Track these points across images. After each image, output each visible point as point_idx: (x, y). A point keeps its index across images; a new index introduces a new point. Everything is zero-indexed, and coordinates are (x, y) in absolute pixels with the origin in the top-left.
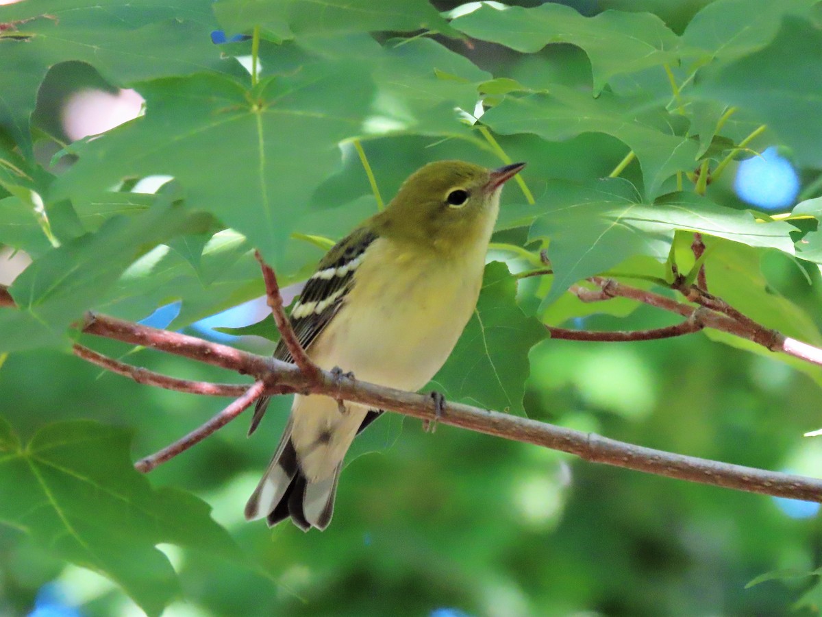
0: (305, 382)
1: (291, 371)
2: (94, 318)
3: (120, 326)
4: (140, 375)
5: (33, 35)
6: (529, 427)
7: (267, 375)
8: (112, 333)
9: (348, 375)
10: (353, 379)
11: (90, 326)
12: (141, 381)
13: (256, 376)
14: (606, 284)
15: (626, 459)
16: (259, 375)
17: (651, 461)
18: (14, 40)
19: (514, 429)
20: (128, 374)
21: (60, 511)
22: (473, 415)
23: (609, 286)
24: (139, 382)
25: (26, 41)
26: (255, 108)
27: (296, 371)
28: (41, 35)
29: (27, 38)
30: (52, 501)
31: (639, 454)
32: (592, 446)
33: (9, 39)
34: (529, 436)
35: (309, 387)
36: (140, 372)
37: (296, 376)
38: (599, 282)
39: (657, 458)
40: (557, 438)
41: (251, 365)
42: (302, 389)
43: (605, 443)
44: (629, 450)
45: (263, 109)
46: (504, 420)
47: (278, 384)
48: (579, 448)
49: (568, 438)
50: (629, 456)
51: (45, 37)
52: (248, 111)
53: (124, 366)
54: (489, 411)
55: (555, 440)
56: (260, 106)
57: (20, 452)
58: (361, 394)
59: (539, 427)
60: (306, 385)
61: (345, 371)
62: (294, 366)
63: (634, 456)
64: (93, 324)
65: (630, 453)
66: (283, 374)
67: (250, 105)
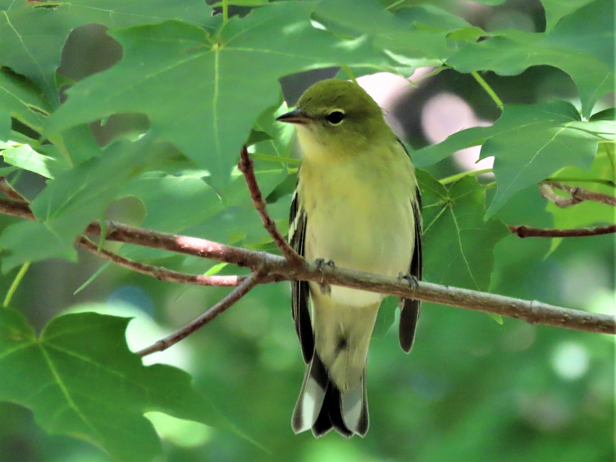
0: (292, 271)
1: (280, 262)
2: (115, 227)
3: (138, 233)
4: (160, 273)
5: (61, 4)
6: (482, 298)
7: (261, 266)
8: (131, 238)
9: (329, 264)
10: (334, 266)
11: (112, 234)
12: (162, 278)
13: (252, 268)
14: (575, 191)
15: (563, 320)
16: (254, 267)
17: (584, 321)
18: (44, 8)
19: (468, 300)
20: (151, 274)
21: (64, 388)
22: (433, 291)
23: (577, 192)
24: (160, 279)
25: (54, 9)
26: (216, 46)
27: (284, 262)
28: (67, 3)
29: (55, 6)
30: (58, 380)
31: (574, 316)
32: (534, 311)
33: (41, 8)
34: (481, 305)
35: (296, 274)
36: (160, 271)
37: (285, 266)
38: (568, 189)
39: (589, 318)
40: (504, 306)
41: (246, 259)
42: (290, 276)
43: (544, 308)
44: (565, 313)
45: (221, 48)
46: (460, 293)
47: (270, 274)
48: (524, 313)
49: (514, 306)
50: (565, 318)
51: (71, 4)
52: (208, 49)
53: (147, 267)
54: (447, 286)
55: (503, 307)
56: (219, 45)
57: (34, 340)
58: (340, 278)
59: (489, 298)
60: (293, 272)
61: (326, 261)
62: (281, 258)
63: (570, 318)
64: (115, 233)
65: (566, 315)
66: (274, 265)
67: (211, 45)
